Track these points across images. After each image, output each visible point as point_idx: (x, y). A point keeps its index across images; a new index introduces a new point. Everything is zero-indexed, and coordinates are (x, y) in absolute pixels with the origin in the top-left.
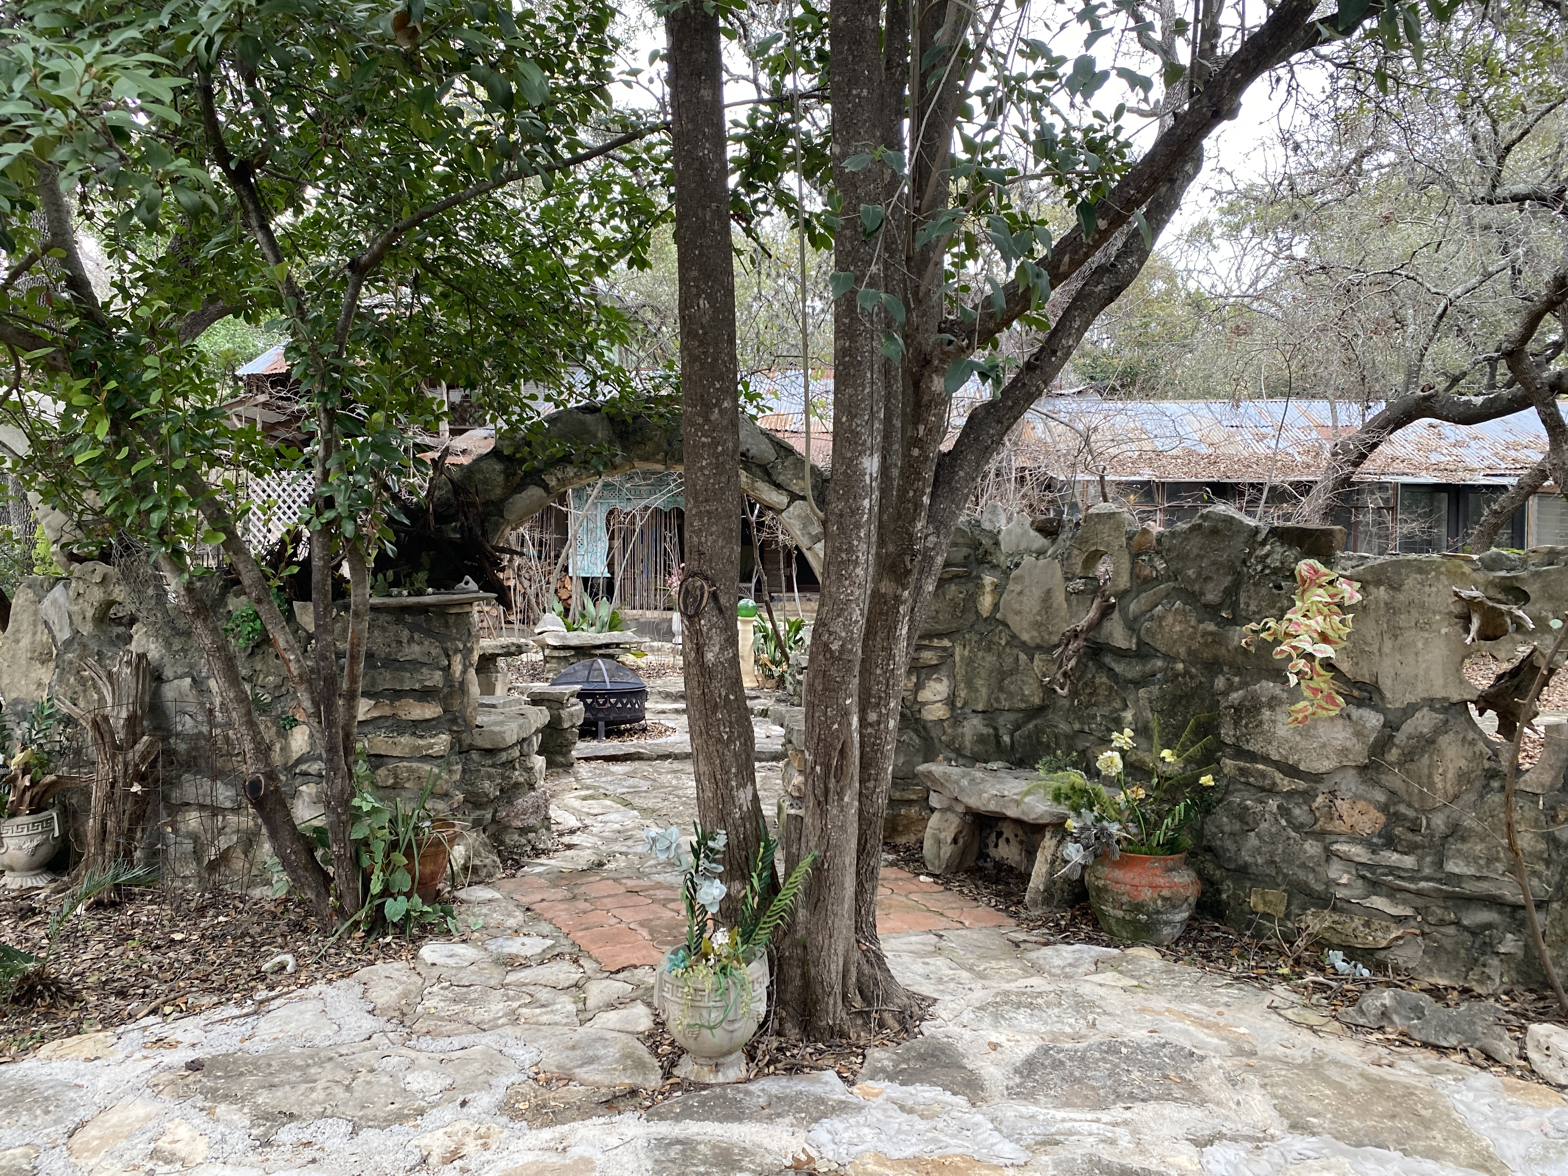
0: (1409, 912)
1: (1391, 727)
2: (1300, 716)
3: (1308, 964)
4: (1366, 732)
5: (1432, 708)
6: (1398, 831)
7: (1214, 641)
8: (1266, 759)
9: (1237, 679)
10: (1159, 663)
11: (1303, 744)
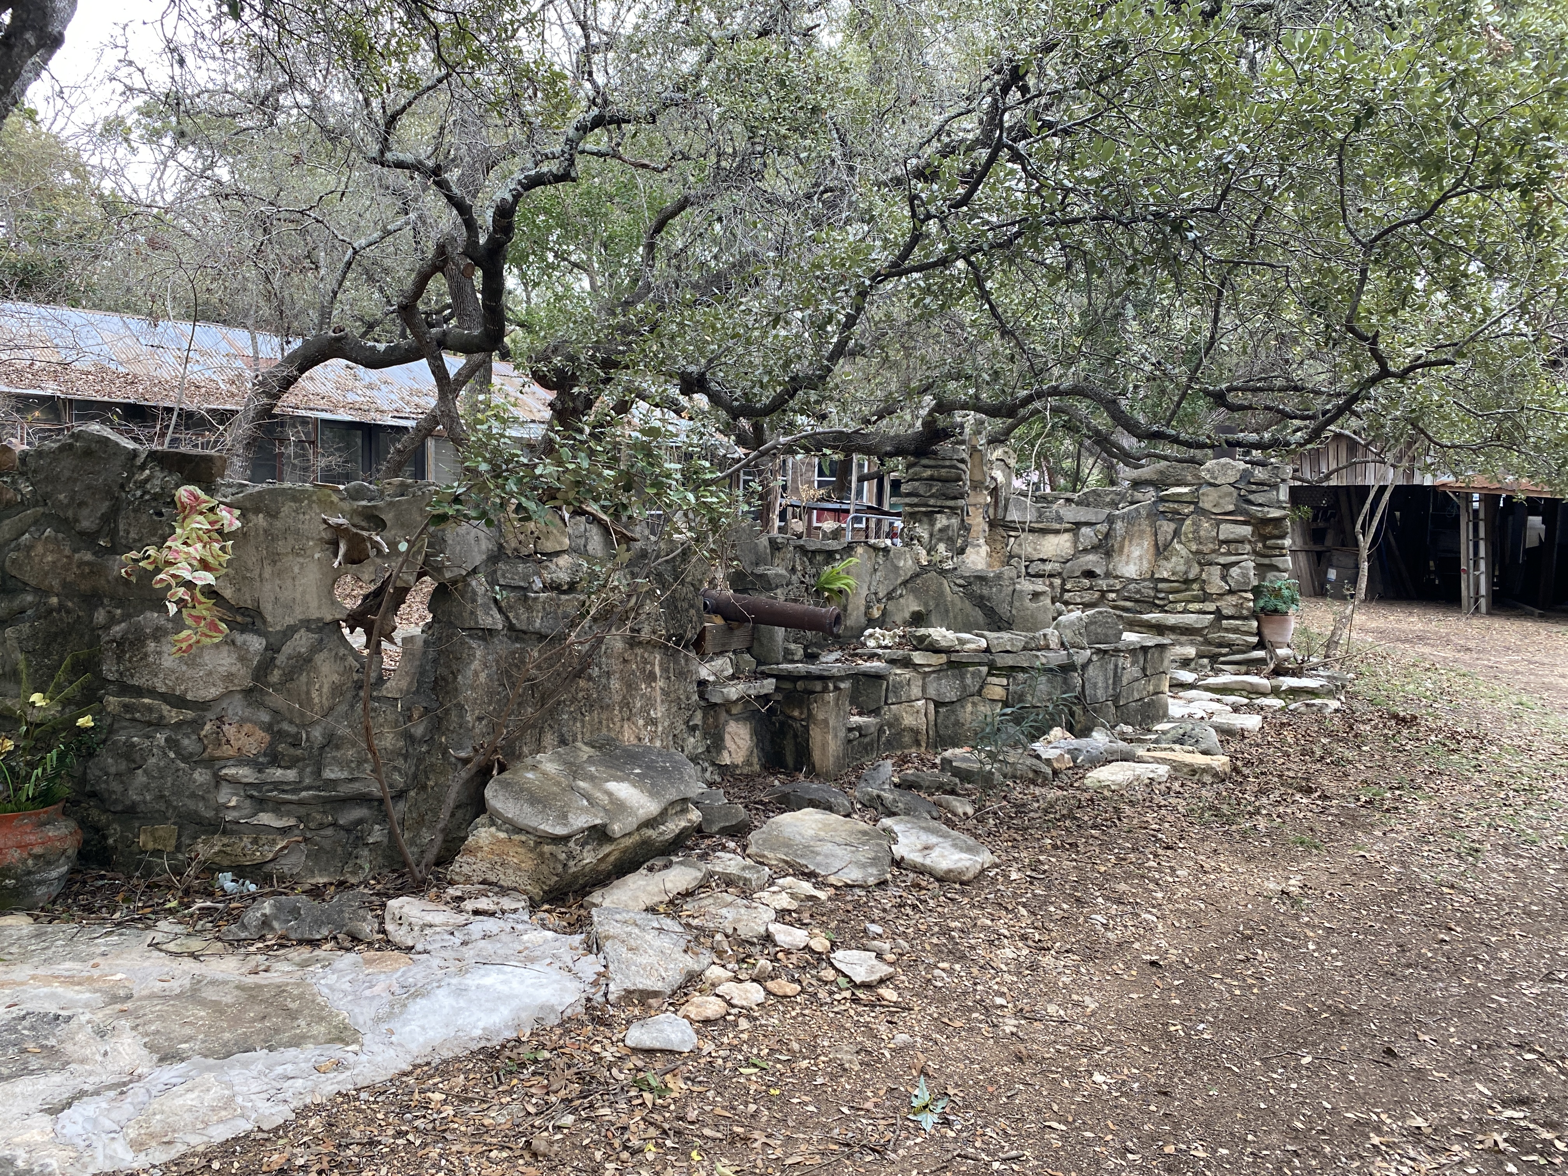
0: (292, 822)
1: (273, 649)
2: (184, 646)
3: (197, 892)
4: (249, 656)
5: (308, 629)
6: (281, 747)
7: (92, 572)
8: (152, 692)
9: (119, 611)
10: (29, 598)
11: (190, 673)
